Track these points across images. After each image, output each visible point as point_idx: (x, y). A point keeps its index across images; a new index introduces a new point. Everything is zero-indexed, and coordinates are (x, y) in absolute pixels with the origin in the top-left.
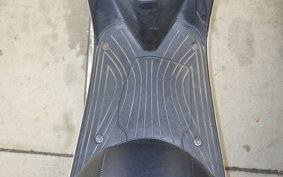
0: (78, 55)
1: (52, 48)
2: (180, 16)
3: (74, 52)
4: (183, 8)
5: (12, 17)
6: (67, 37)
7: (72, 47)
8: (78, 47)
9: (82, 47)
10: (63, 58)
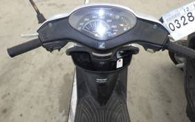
0: (63, 116)
1: (50, 112)
2: (114, 92)
3: (62, 114)
4: (115, 88)
5: (32, 97)
6: (58, 106)
7: (61, 111)
8: (64, 112)
9: (66, 111)
10: (55, 118)
